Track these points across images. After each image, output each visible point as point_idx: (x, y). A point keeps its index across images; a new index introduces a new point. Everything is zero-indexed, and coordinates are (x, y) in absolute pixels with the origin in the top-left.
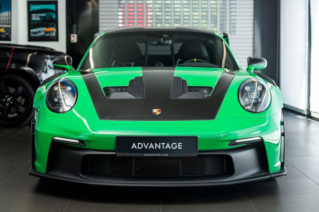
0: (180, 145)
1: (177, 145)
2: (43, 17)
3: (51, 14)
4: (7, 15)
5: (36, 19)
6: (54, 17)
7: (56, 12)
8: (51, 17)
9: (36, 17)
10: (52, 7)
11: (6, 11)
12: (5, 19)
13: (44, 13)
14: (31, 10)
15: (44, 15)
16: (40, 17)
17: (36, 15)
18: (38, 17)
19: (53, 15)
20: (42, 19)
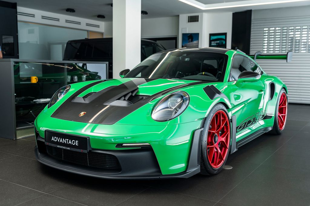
0: (77, 142)
1: (75, 142)
2: (218, 43)
3: (222, 41)
4: (196, 42)
5: (214, 45)
6: (224, 43)
7: (225, 40)
8: (222, 43)
9: (214, 44)
10: (223, 37)
11: (196, 40)
12: (195, 45)
13: (218, 41)
14: (211, 39)
15: (219, 42)
16: (216, 43)
17: (214, 42)
18: (215, 43)
19: (223, 42)
20: (217, 45)
